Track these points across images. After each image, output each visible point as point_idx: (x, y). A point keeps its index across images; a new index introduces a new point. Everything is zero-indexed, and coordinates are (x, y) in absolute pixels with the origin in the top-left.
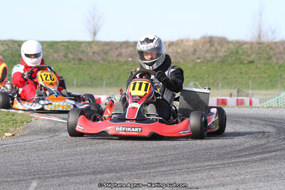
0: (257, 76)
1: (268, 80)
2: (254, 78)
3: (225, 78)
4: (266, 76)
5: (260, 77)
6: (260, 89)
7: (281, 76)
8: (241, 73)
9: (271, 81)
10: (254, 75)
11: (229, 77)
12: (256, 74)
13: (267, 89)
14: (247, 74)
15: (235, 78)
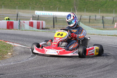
0: (18, 3)
1: (23, 5)
2: (17, 4)
3: (3, 3)
4: (22, 3)
5: (19, 3)
6: (19, 9)
7: (29, 3)
8: (11, 1)
9: (25, 5)
10: (17, 2)
11: (5, 3)
12: (18, 2)
13: (23, 9)
14: (13, 2)
15: (8, 3)
